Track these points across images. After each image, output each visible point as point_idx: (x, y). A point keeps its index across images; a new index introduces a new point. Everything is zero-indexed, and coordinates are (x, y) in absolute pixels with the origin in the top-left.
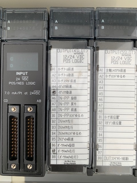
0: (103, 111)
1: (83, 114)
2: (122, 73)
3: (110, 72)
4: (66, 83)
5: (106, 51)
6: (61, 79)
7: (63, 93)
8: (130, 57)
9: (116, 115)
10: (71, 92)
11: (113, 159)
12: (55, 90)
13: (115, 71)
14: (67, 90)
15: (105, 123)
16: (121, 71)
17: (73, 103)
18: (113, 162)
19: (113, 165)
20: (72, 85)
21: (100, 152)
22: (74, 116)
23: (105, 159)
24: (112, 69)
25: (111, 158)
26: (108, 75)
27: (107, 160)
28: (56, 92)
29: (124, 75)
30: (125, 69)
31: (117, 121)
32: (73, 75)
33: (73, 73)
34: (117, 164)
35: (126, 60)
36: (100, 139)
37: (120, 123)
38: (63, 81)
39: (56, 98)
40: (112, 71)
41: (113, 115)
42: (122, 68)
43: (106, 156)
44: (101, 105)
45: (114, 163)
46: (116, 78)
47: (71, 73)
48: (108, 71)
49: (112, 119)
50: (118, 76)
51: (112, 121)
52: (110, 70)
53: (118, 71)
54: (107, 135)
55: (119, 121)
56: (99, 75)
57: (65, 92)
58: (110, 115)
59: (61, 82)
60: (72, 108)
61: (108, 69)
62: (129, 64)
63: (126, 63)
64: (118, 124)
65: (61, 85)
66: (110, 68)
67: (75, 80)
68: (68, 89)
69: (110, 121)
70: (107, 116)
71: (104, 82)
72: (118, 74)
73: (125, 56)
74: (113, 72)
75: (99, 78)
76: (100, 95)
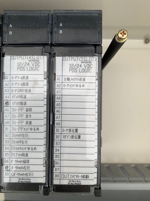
0: (61, 124)
1: (39, 127)
2: (81, 82)
3: (68, 81)
4: (21, 93)
5: (64, 58)
6: (14, 89)
7: (17, 104)
8: (90, 64)
9: (75, 128)
10: (25, 103)
11: (72, 177)
12: (8, 101)
13: (73, 80)
14: (21, 101)
15: (62, 137)
16: (80, 80)
17: (28, 115)
18: (71, 180)
19: (71, 183)
20: (26, 95)
21: (57, 169)
22: (29, 129)
23: (63, 177)
24: (70, 78)
25: (70, 176)
26: (66, 84)
27: (64, 178)
28: (9, 103)
29: (83, 84)
30: (84, 77)
31: (76, 135)
32: (27, 84)
33: (27, 82)
34: (76, 182)
35: (86, 68)
36: (57, 154)
37: (79, 137)
38: (17, 91)
39: (9, 109)
40: (70, 80)
41: (72, 128)
42: (81, 77)
43: (64, 174)
44: (58, 117)
45: (73, 181)
46: (75, 87)
47: (25, 82)
48: (66, 80)
49: (71, 133)
50: (77, 86)
51: (71, 135)
52: (68, 79)
53: (76, 80)
54: (64, 150)
55: (78, 135)
56: (56, 84)
57: (20, 103)
58: (68, 128)
59: (14, 92)
60: (27, 120)
61: (66, 77)
62: (89, 72)
63: (86, 71)
64: (77, 138)
65: (14, 95)
66: (68, 77)
67: (30, 90)
68: (22, 99)
69: (68, 135)
70: (65, 129)
71: (61, 92)
72: (76, 84)
73: (84, 63)
74: (72, 81)
75: (56, 87)
76: (57, 107)
